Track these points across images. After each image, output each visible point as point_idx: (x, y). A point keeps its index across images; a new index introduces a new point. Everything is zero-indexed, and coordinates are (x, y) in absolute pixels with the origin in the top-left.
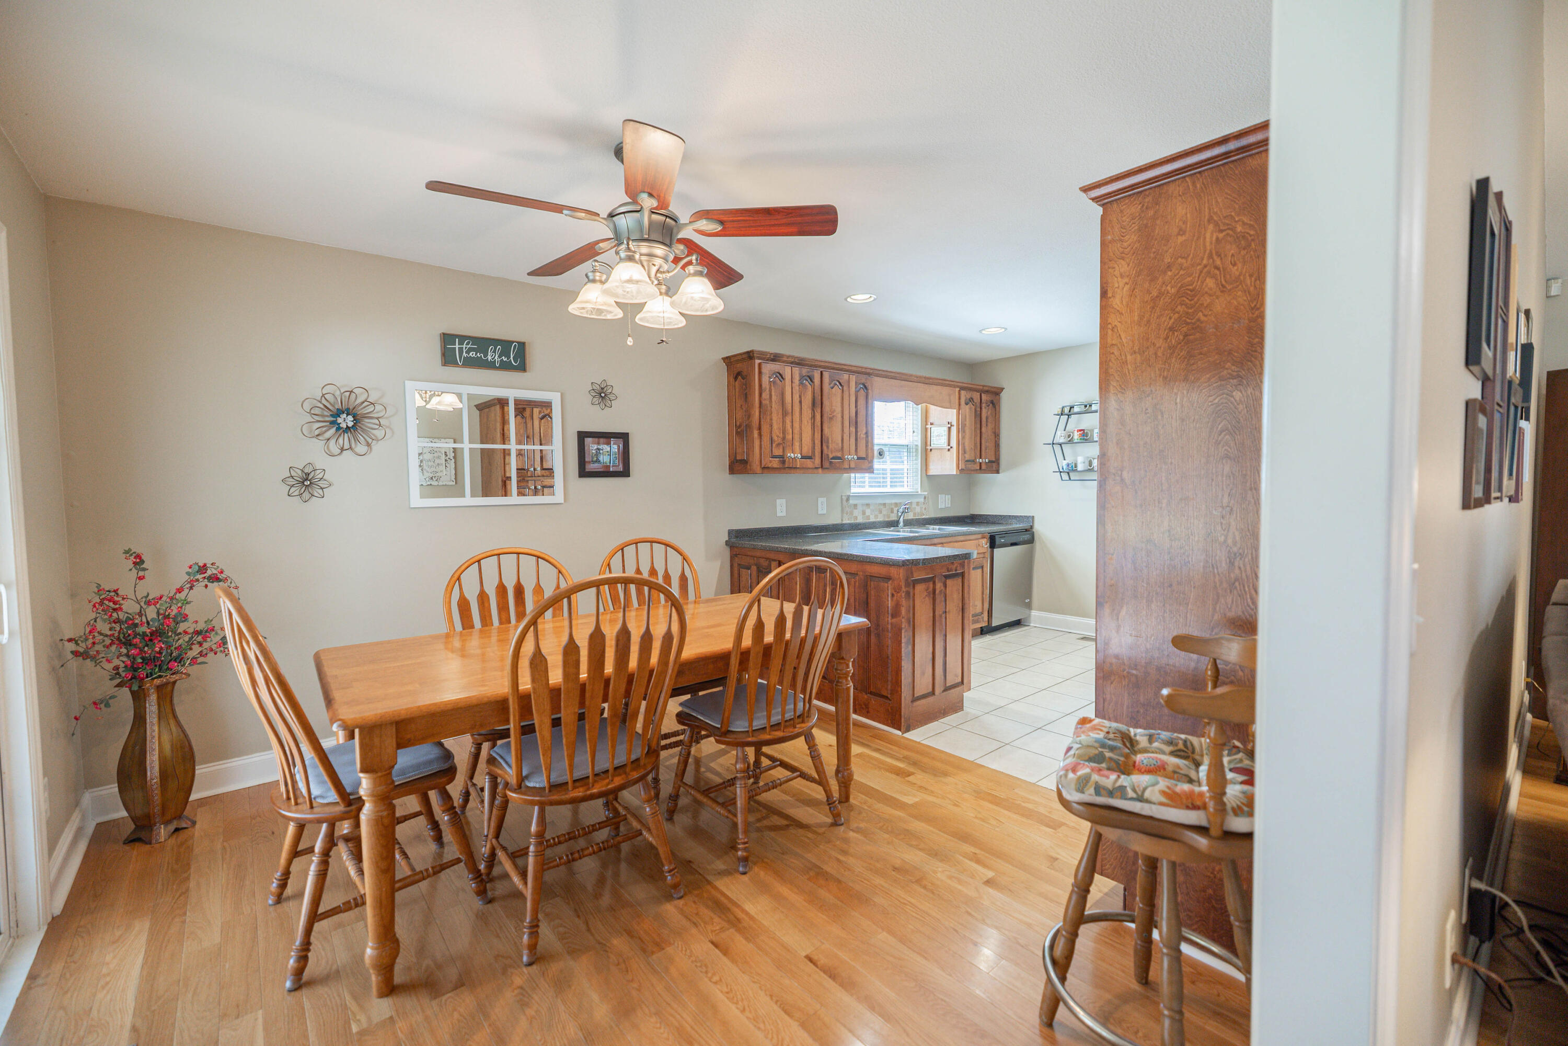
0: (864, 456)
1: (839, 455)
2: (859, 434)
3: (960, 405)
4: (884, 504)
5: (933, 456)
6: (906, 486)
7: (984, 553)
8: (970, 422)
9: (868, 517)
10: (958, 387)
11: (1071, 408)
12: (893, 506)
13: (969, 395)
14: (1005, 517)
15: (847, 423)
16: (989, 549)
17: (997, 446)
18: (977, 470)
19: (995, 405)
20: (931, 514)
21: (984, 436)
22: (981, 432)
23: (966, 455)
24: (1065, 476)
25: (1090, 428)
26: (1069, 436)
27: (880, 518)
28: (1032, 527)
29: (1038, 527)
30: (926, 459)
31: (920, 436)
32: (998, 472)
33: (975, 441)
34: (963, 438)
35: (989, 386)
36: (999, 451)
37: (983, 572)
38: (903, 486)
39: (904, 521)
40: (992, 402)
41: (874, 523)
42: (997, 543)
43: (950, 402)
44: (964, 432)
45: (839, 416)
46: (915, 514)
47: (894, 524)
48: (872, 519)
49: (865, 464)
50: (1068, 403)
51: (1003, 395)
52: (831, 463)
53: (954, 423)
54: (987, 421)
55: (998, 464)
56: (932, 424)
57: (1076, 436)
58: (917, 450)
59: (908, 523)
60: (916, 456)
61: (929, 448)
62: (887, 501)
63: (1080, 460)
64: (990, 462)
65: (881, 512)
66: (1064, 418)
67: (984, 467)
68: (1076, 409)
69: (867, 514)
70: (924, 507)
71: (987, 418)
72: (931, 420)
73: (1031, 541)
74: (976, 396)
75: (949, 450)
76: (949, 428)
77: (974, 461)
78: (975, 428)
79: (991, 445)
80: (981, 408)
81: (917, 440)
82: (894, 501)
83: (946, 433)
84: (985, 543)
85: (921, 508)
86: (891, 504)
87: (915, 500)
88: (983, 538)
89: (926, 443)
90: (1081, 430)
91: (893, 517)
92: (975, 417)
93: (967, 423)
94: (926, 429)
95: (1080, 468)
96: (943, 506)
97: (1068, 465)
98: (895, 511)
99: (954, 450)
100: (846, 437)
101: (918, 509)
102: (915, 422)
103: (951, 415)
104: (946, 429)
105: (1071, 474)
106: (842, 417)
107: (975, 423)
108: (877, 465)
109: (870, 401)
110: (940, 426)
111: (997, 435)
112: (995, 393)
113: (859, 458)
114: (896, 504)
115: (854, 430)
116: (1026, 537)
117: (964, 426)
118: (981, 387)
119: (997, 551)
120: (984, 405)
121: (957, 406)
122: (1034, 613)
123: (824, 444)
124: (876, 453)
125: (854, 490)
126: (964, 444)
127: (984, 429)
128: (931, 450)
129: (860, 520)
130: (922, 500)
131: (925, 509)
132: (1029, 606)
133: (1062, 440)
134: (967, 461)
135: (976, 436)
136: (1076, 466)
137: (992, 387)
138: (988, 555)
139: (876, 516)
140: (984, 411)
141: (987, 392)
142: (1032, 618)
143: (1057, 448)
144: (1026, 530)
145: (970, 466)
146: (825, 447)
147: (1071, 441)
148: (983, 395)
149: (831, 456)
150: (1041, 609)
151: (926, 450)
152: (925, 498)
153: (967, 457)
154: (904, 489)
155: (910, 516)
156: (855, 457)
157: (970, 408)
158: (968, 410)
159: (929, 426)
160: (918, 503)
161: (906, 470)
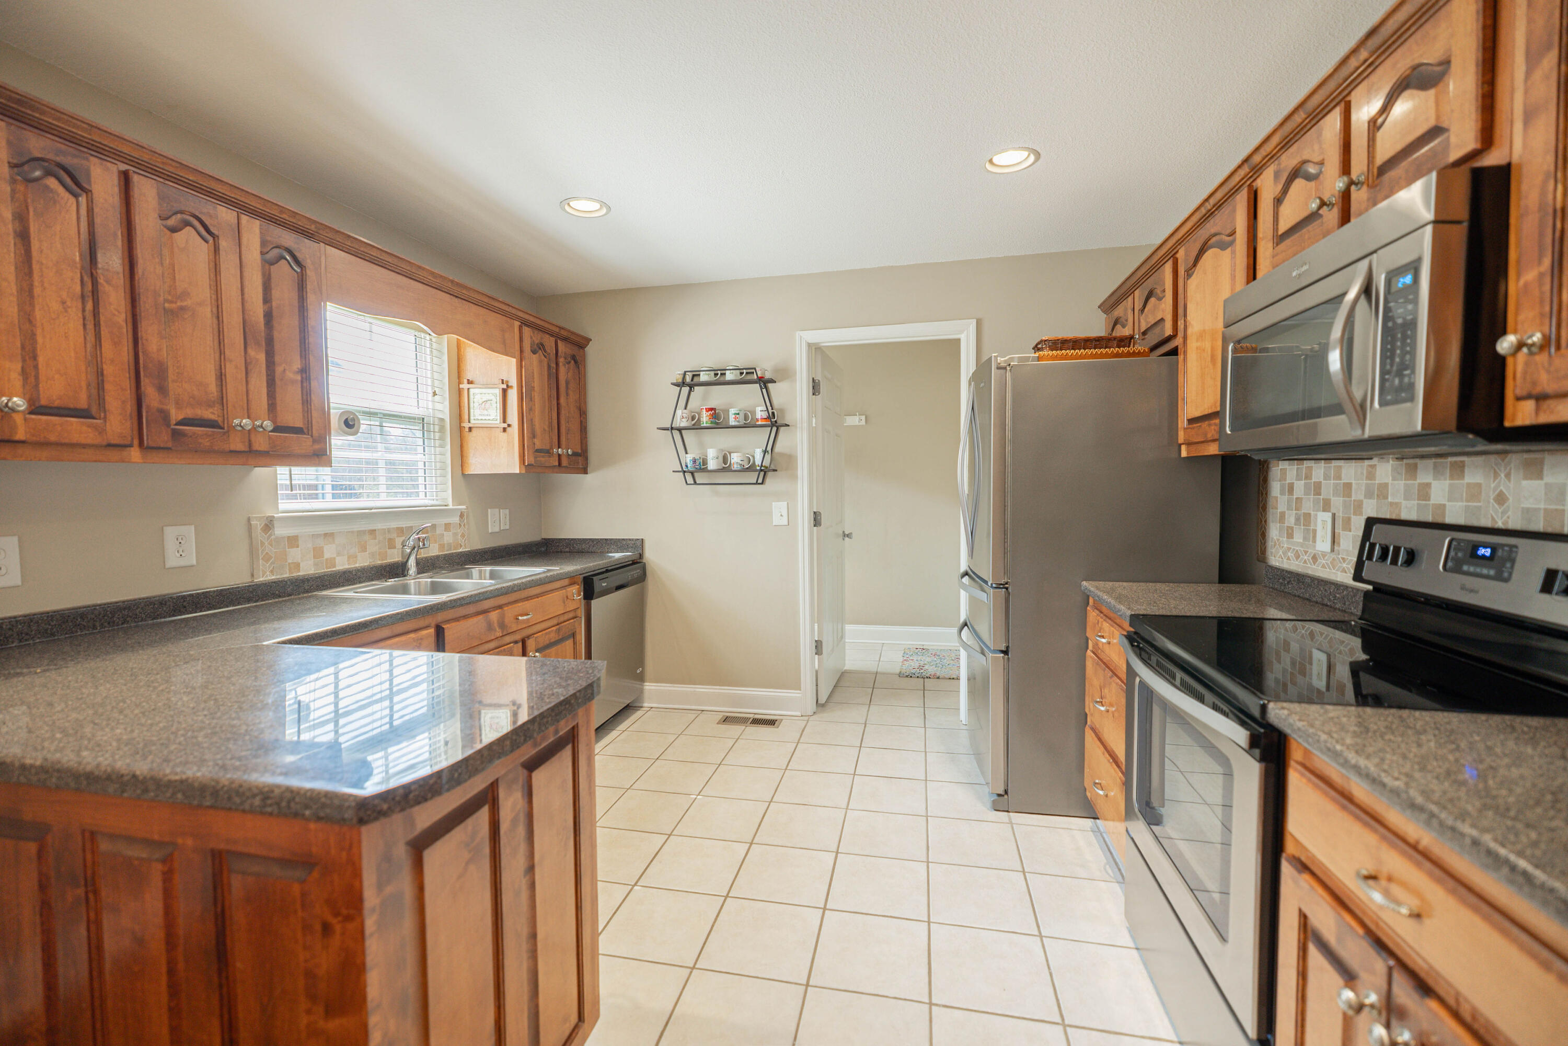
0: (299, 424)
1: (209, 414)
2: (279, 370)
3: (521, 351)
4: (372, 532)
5: (474, 440)
6: (422, 495)
7: (575, 610)
8: (539, 383)
9: (332, 562)
10: (517, 318)
11: (694, 376)
12: (394, 535)
13: (538, 337)
14: (598, 541)
15: (234, 335)
16: (583, 602)
17: (583, 429)
18: (555, 466)
19: (578, 362)
20: (476, 544)
21: (563, 412)
22: (558, 404)
23: (536, 441)
24: (690, 479)
25: (721, 408)
26: (693, 418)
27: (363, 561)
28: (641, 556)
29: (650, 556)
30: (462, 446)
31: (447, 403)
32: (585, 471)
33: (551, 418)
34: (531, 410)
35: (569, 331)
36: (586, 438)
37: (575, 643)
38: (417, 494)
39: (418, 562)
40: (574, 357)
41: (344, 573)
42: (597, 589)
43: (504, 343)
44: (531, 399)
45: (207, 312)
46: (442, 546)
47: (397, 570)
48: (342, 564)
49: (304, 443)
50: (691, 366)
51: (590, 349)
52: (176, 434)
53: (514, 382)
54: (567, 388)
55: (586, 459)
56: (469, 382)
57: (705, 419)
58: (442, 429)
59: (426, 566)
60: (442, 438)
61: (466, 425)
62: (379, 526)
63: (711, 454)
64: (575, 454)
65: (364, 549)
66: (686, 390)
67: (565, 462)
68: (704, 377)
69: (327, 555)
70: (460, 531)
71: (567, 383)
72: (469, 374)
73: (642, 577)
74: (549, 342)
75: (504, 430)
76: (504, 392)
77: (548, 452)
78: (550, 397)
79: (575, 426)
80: (557, 364)
81: (442, 408)
82: (394, 524)
83: (499, 399)
84: (576, 592)
85: (455, 534)
86: (389, 530)
87: (441, 521)
88: (571, 584)
89: (460, 416)
90: (711, 409)
91: (394, 557)
92: (549, 379)
93: (536, 384)
94: (460, 391)
95: (712, 465)
96: (497, 529)
97: (694, 461)
98: (399, 546)
99: (515, 430)
100: (233, 371)
101: (448, 538)
102: (436, 376)
103: (507, 368)
104: (498, 392)
105: (696, 475)
106: (218, 317)
107: (550, 388)
108: (338, 443)
109: (311, 298)
110: (487, 386)
111: (582, 413)
112: (580, 343)
113: (276, 429)
114: (400, 531)
115: (262, 357)
116: (634, 572)
117: (530, 389)
118: (557, 330)
119: (594, 603)
120: (561, 360)
121: (518, 353)
122: (649, 687)
123: (145, 381)
124: (335, 421)
125: (286, 505)
126: (531, 421)
127: (563, 400)
128: (470, 429)
129: (308, 568)
130: (456, 519)
131: (463, 536)
132: (641, 678)
133: (684, 424)
134: (538, 451)
135: (550, 409)
136: (705, 462)
137: (573, 333)
138: (582, 613)
139: (352, 557)
140: (562, 370)
141: (565, 339)
142: (646, 695)
143: (676, 433)
144: (634, 563)
145: (543, 459)
146: (149, 390)
147: (696, 426)
148: (560, 343)
149: (176, 415)
150: (658, 680)
151: (461, 428)
152: (462, 516)
153: (538, 444)
154: (421, 500)
155: (433, 550)
156: (268, 424)
157: (540, 361)
158: (535, 363)
159: (465, 386)
160: (447, 527)
161: (421, 465)
